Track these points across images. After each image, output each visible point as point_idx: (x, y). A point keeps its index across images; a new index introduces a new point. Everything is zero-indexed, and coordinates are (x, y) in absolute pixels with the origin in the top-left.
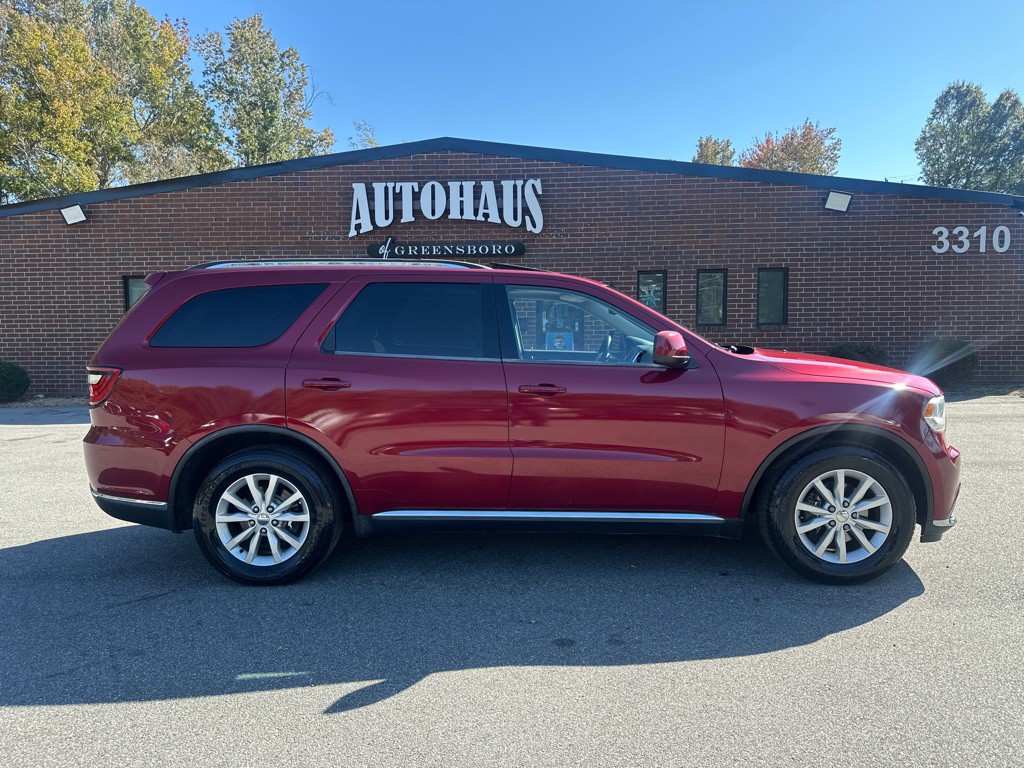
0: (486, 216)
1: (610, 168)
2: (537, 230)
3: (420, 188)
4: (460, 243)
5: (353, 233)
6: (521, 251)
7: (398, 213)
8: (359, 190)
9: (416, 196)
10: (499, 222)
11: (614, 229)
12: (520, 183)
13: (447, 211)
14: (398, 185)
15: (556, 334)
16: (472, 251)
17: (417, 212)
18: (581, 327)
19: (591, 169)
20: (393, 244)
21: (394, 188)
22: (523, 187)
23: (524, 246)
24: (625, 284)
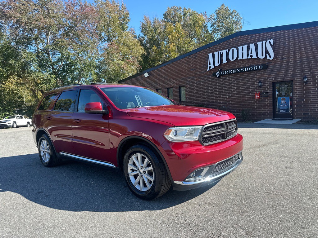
0: (251, 56)
1: (305, 28)
2: (271, 59)
3: (229, 51)
4: (242, 68)
5: (208, 69)
6: (266, 67)
7: (222, 61)
8: (210, 55)
9: (227, 54)
10: (256, 58)
11: (307, 53)
12: (264, 42)
13: (238, 57)
14: (222, 51)
15: (282, 98)
16: (247, 70)
17: (228, 59)
18: (293, 94)
19: (296, 30)
21: (221, 53)
22: (266, 43)
23: (267, 65)
24: (313, 75)
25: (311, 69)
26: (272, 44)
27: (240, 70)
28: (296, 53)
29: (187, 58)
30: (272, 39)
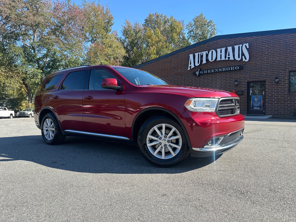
0: (229, 58)
1: (277, 35)
2: (247, 61)
3: (208, 53)
4: (220, 68)
5: (189, 69)
6: (241, 68)
7: (202, 61)
8: (191, 56)
9: (207, 55)
11: (278, 57)
12: (241, 46)
13: (216, 58)
14: (202, 53)
15: (255, 96)
16: (224, 70)
17: (207, 60)
18: (265, 93)
19: (269, 36)
20: (200, 70)
21: (201, 54)
22: (242, 47)
23: (243, 66)
24: (283, 76)
25: (282, 71)
26: (248, 47)
27: (218, 70)
28: (269, 56)
29: (169, 57)
30: (248, 43)
